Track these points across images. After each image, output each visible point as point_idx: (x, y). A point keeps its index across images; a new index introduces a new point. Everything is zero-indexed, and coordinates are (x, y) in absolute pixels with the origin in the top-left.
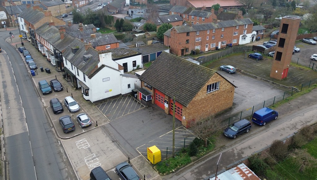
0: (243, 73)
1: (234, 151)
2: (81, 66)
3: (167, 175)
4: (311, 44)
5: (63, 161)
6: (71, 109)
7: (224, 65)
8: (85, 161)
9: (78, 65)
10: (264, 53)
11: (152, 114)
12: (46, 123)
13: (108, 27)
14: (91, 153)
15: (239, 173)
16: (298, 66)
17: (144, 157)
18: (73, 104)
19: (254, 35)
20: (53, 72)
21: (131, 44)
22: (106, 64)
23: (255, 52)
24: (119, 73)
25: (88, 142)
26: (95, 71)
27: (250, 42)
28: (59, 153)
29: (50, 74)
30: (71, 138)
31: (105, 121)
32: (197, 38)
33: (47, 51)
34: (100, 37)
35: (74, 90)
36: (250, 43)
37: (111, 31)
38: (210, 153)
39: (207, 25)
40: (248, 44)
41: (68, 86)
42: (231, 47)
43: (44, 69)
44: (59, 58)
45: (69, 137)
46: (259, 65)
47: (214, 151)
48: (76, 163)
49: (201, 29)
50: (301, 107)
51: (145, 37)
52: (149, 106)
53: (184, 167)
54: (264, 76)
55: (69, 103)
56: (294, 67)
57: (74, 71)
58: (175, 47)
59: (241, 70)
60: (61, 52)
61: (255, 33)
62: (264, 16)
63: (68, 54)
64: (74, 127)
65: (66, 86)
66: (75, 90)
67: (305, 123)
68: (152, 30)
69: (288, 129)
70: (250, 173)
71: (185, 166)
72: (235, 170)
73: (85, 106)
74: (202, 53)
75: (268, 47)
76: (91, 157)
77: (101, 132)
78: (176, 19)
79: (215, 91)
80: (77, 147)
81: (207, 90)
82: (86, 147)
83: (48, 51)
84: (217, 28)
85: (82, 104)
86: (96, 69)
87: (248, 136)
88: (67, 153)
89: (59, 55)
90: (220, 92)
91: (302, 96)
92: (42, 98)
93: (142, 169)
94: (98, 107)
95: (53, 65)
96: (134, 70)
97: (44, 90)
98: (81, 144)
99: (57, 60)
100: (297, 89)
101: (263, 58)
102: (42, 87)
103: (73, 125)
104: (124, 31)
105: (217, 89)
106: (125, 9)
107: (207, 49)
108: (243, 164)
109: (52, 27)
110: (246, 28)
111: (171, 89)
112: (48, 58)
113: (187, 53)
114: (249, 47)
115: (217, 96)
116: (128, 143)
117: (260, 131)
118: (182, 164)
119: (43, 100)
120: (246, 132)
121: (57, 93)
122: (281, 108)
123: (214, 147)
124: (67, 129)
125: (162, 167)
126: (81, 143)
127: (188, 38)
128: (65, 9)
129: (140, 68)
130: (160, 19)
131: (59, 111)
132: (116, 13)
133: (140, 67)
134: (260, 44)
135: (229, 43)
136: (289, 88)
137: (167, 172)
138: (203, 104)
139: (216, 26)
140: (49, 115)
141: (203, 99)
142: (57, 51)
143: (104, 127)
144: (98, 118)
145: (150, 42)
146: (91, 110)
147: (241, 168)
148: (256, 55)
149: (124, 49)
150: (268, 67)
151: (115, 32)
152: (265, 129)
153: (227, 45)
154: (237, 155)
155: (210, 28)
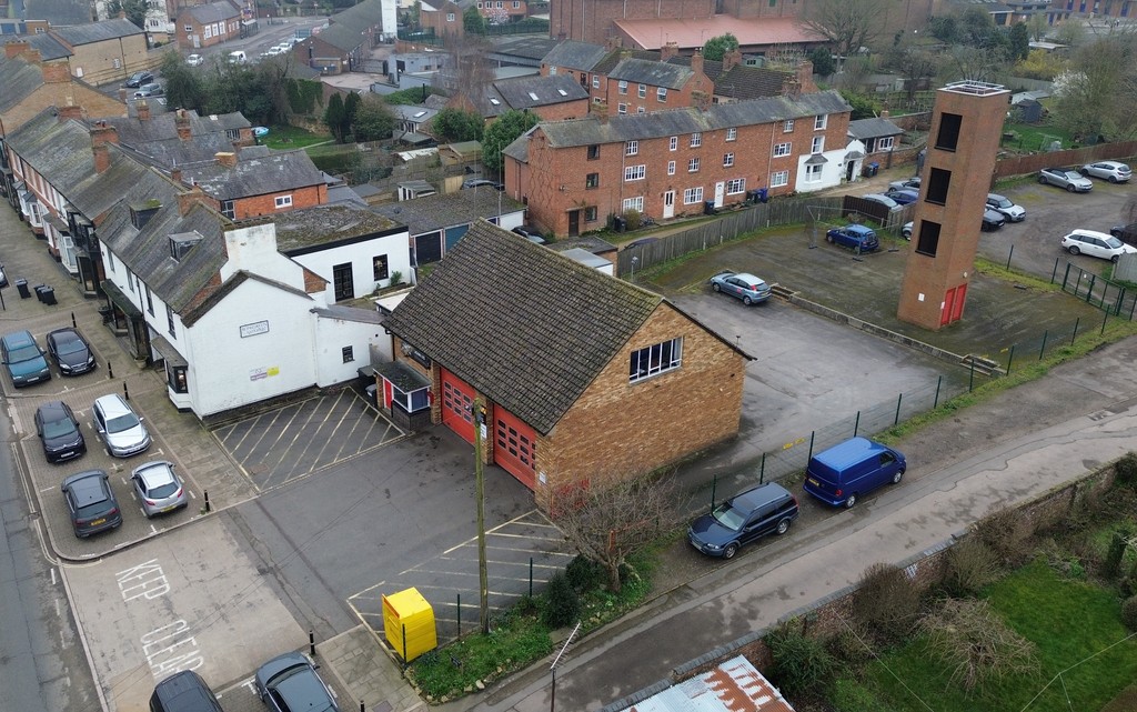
0: (798, 304)
1: (719, 604)
2: (158, 278)
3: (454, 700)
4: (1070, 188)
5: (58, 650)
6: (114, 444)
7: (728, 272)
8: (145, 647)
9: (148, 273)
10: (884, 225)
11: (427, 464)
12: (14, 500)
13: (301, 125)
14: (170, 617)
15: (721, 692)
16: (1010, 277)
17: (374, 632)
18: (122, 424)
19: (856, 154)
20: (65, 299)
21: (380, 191)
22: (253, 271)
23: (852, 223)
24: (306, 304)
25: (165, 573)
26: (209, 295)
27: (838, 182)
28: (44, 619)
29: (52, 308)
30: (103, 556)
31: (240, 492)
32: (630, 169)
33: (48, 219)
34: (253, 163)
35: (137, 371)
36: (839, 187)
37: (312, 138)
38: (629, 616)
39: (671, 117)
40: (830, 189)
41: (115, 353)
42: (765, 202)
43: (31, 288)
44: (85, 246)
45: (93, 555)
46: (863, 271)
47: (645, 608)
48: (108, 655)
49: (646, 134)
50: (999, 435)
51: (439, 164)
52: (420, 434)
53: (522, 669)
54: (878, 314)
55: (106, 419)
56: (997, 282)
57: (136, 296)
58: (545, 203)
59: (790, 293)
60: (92, 222)
61: (857, 146)
62: (906, 82)
63: (118, 233)
64: (116, 513)
65: (107, 353)
66: (143, 369)
67: (1005, 495)
68: (466, 137)
69: (939, 519)
70: (766, 692)
71: (528, 666)
72: (708, 681)
73: (173, 431)
74: (651, 224)
75: (902, 203)
76: (170, 631)
77: (220, 534)
78: (564, 93)
79: (665, 374)
80: (119, 591)
81: (633, 371)
82: (156, 593)
83: (52, 218)
84: (708, 127)
85: (163, 425)
86: (212, 289)
87: (782, 547)
88: (76, 618)
89: (87, 232)
90: (686, 378)
91: (1011, 391)
92: (10, 401)
93: (361, 681)
94: (222, 435)
95: (68, 272)
96: (378, 292)
97: (19, 371)
98: (137, 581)
99: (79, 252)
100: (993, 366)
101: (881, 244)
102: (14, 358)
103: (113, 509)
104: (361, 138)
105: (671, 368)
106: (379, 53)
107: (669, 212)
108: (742, 659)
109: (72, 124)
110: (824, 127)
111: (496, 365)
112: (51, 243)
113: (592, 227)
114: (831, 201)
115: (674, 393)
116: (320, 578)
117: (832, 528)
118: (514, 660)
119: (13, 411)
120: (776, 534)
121: (70, 381)
122: (923, 439)
123: (648, 592)
124: (86, 525)
125: (438, 671)
126: (140, 576)
127: (593, 167)
128: (145, 55)
129: (404, 285)
130: (501, 94)
131: (66, 450)
132: (339, 71)
133: (405, 279)
134: (874, 191)
135: (755, 187)
136: (964, 362)
137: (455, 691)
138: (616, 424)
139: (703, 120)
140: (29, 466)
141: (618, 405)
142: (79, 221)
143: (233, 514)
144: (217, 481)
145: (453, 183)
146: (194, 450)
147: (733, 675)
148: (854, 234)
149: (341, 209)
150: (897, 278)
151: (327, 145)
152: (850, 522)
153: (748, 195)
154: (731, 624)
155: (681, 129)
